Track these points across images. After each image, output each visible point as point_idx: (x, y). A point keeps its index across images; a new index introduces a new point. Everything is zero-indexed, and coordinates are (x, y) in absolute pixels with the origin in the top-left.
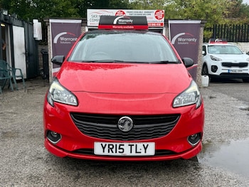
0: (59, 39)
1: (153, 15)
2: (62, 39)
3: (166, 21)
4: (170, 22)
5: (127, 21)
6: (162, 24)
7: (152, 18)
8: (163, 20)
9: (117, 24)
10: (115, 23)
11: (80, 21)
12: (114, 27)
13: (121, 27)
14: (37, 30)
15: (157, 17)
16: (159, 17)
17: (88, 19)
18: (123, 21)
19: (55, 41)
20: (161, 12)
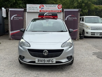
0: (13, 18)
2: (15, 18)
6: (61, 11)
11: (23, 10)
14: (4, 13)
17: (27, 9)
19: (12, 19)
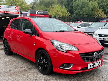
1: (14, 8)
3: (21, 11)
4: (22, 12)
5: (41, 13)
6: (19, 13)
7: (14, 10)
8: (19, 11)
9: (38, 14)
10: (37, 13)
12: (36, 15)
13: (39, 15)
15: (16, 10)
16: (18, 9)
18: (40, 13)
20: (18, 7)
